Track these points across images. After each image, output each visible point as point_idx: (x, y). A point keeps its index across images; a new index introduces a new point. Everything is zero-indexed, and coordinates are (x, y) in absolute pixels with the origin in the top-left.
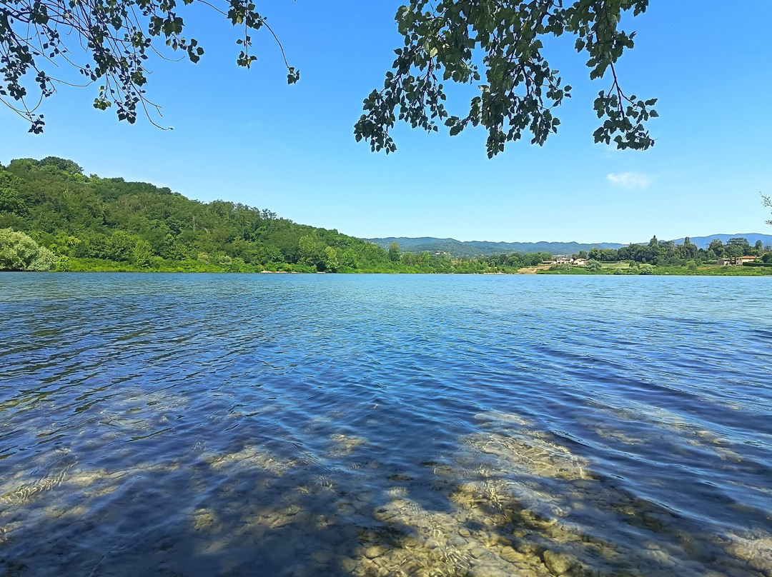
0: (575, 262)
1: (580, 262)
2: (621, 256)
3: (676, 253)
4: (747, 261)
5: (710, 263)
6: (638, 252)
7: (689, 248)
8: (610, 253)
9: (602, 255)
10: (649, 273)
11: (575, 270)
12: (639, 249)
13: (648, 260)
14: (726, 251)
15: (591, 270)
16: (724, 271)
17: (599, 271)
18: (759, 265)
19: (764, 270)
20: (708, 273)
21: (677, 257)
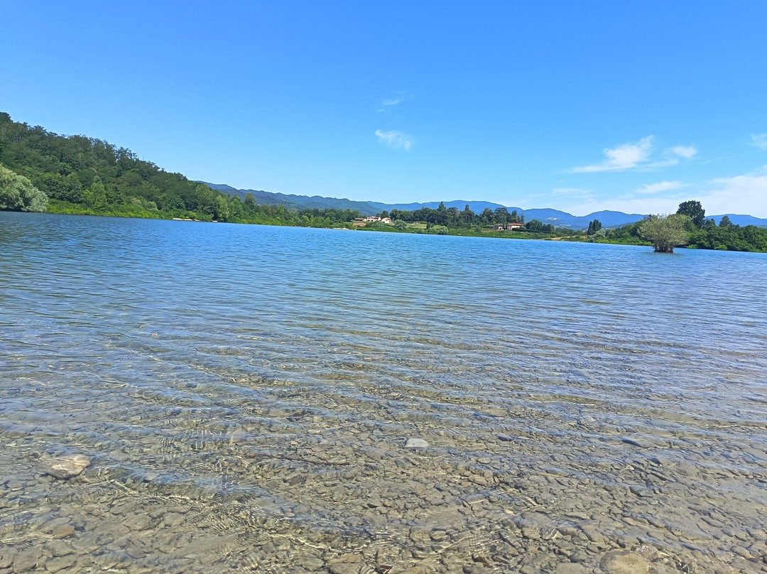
0: (383, 220)
1: (386, 221)
2: (416, 217)
3: (460, 217)
4: (515, 227)
5: (488, 227)
6: (430, 215)
7: (469, 214)
8: (407, 213)
9: (401, 215)
10: (445, 234)
11: (386, 228)
12: (431, 212)
13: (439, 223)
14: (495, 217)
15: (399, 229)
16: (500, 235)
17: (405, 230)
18: (525, 231)
19: (529, 235)
20: (490, 236)
21: (461, 221)
